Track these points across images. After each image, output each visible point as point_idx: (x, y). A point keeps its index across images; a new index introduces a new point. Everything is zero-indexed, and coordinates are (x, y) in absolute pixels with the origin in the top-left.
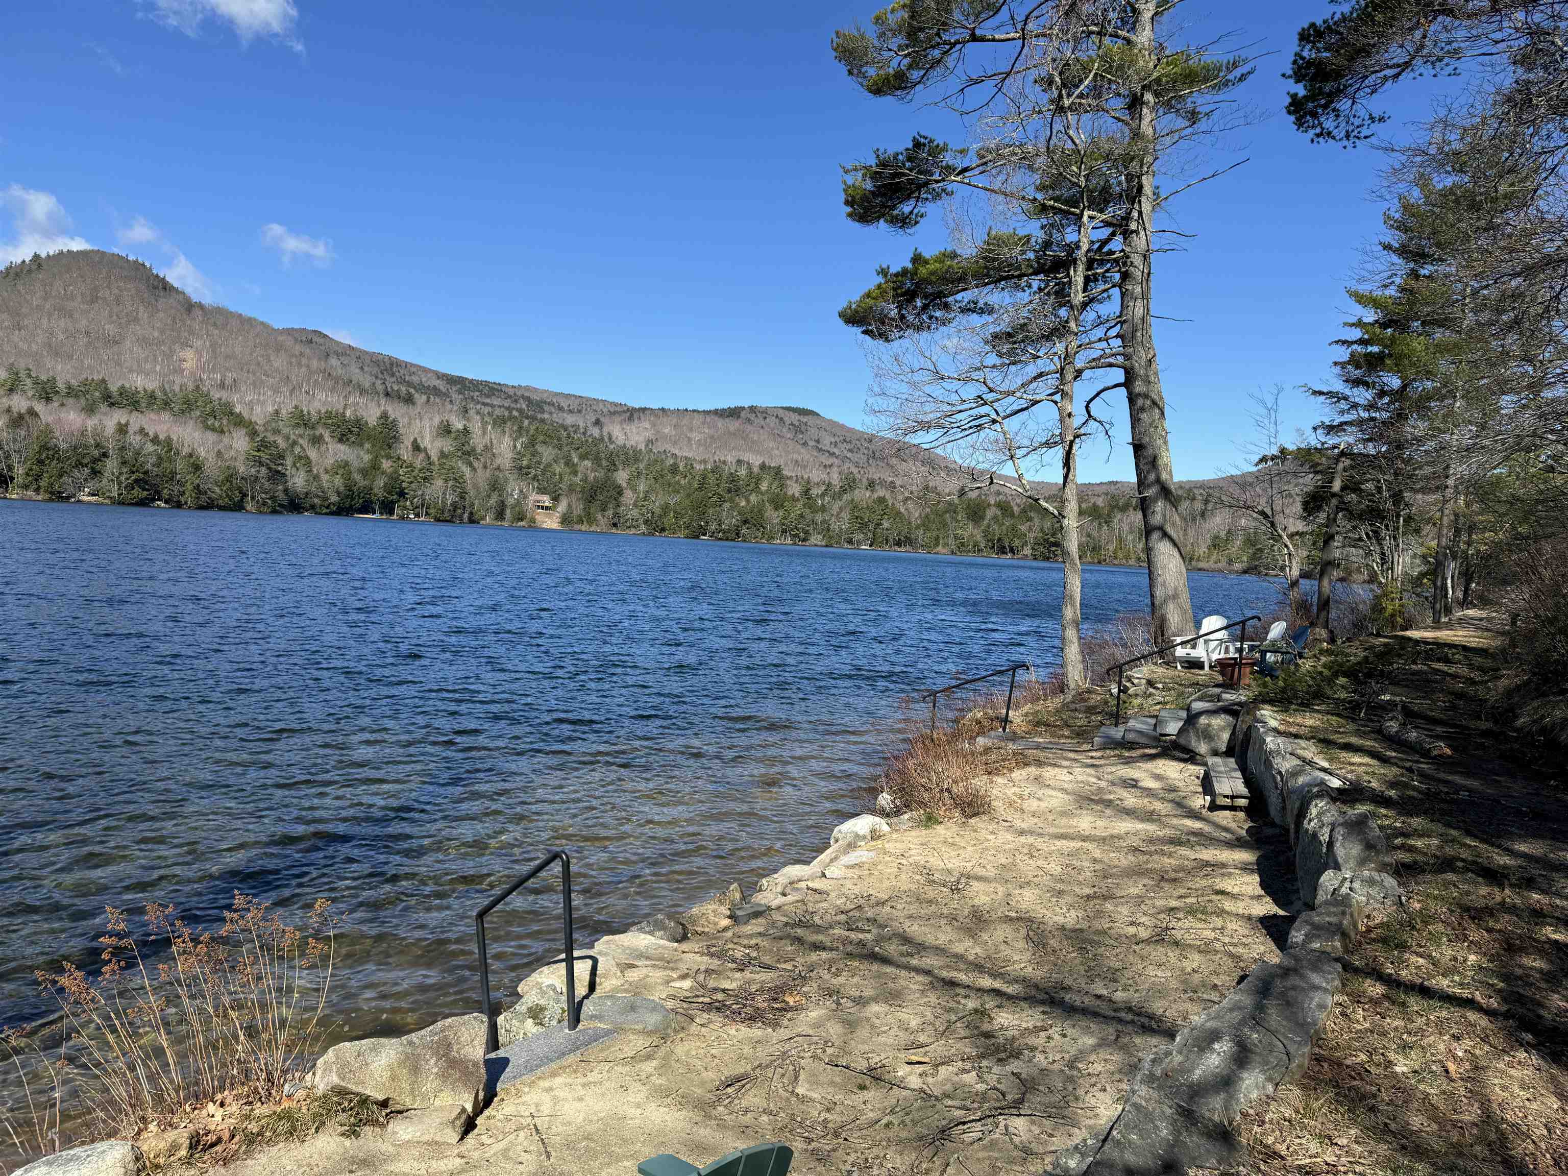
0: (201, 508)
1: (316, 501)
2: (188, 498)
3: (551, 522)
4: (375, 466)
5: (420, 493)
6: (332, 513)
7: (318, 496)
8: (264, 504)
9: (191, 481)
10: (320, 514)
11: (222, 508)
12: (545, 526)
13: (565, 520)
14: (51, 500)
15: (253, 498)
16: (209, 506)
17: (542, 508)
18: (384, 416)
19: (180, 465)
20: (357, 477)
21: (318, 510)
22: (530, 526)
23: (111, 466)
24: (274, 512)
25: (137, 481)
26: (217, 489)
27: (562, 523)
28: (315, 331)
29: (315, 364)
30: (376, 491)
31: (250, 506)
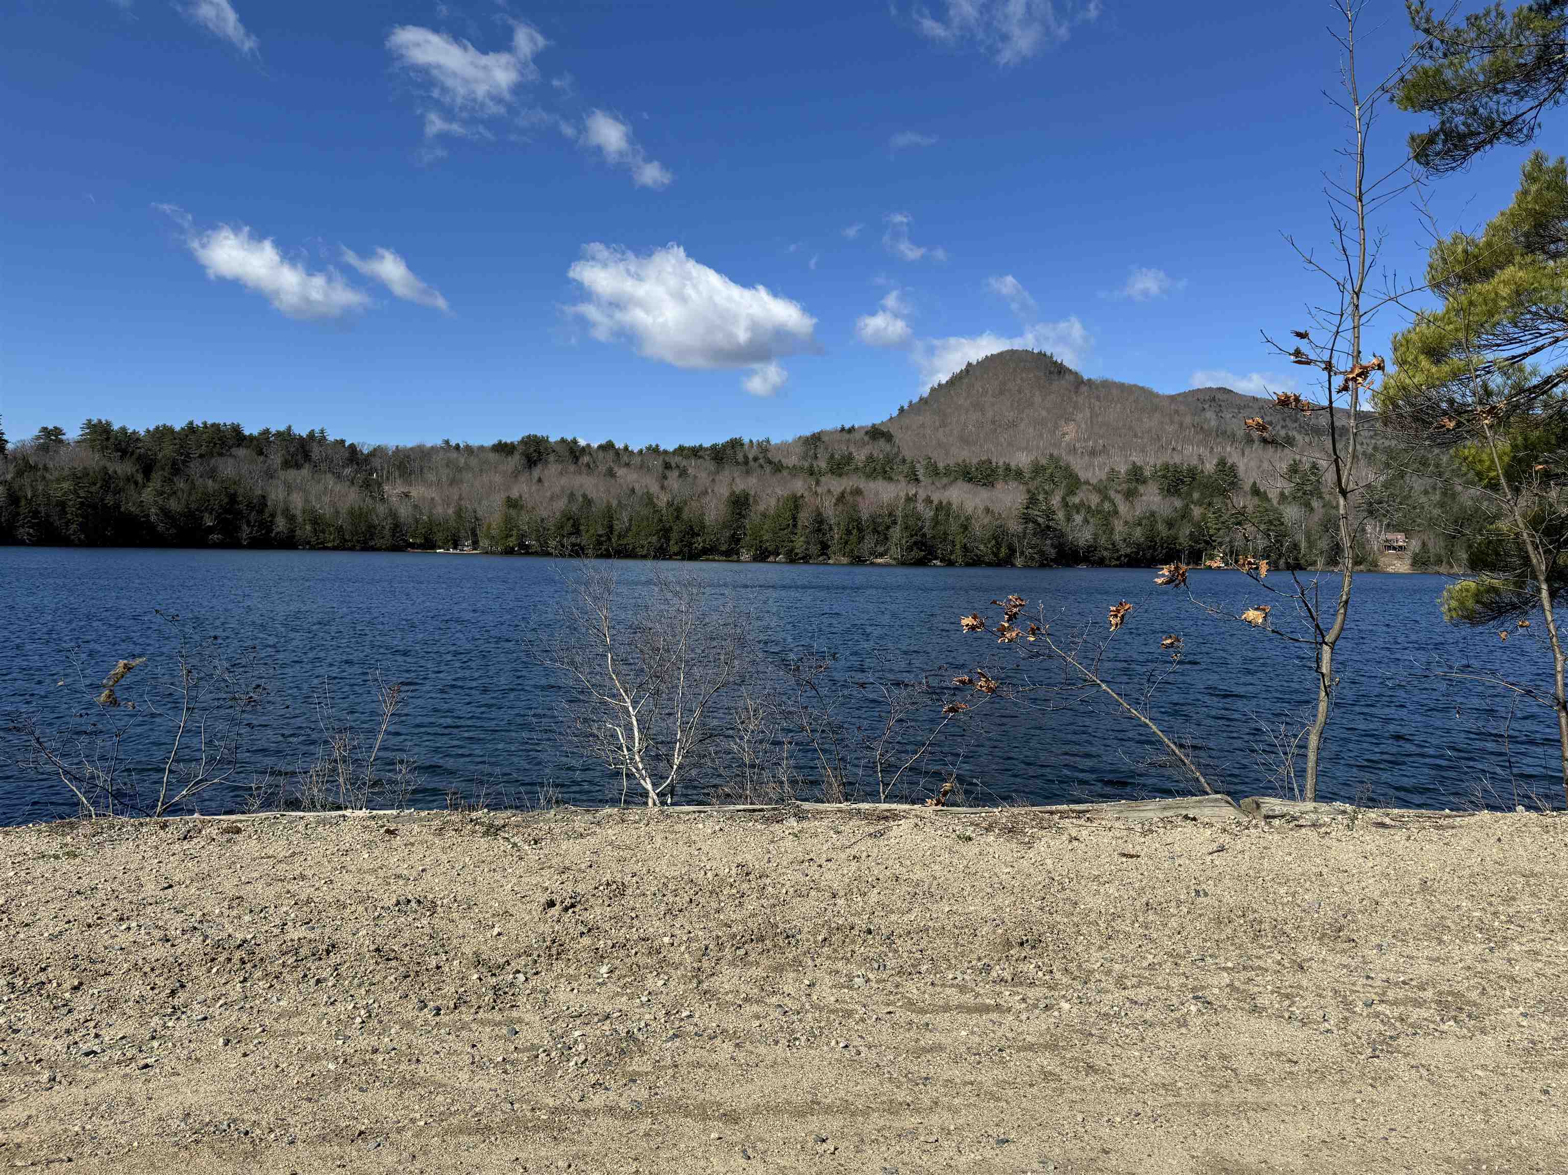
0: (968, 565)
1: (1105, 553)
2: (957, 556)
3: (1400, 566)
4: (1185, 514)
5: (1228, 539)
6: (1121, 566)
7: (1106, 549)
8: (1032, 558)
9: (960, 540)
10: (1110, 566)
11: (989, 565)
12: (1390, 569)
13: (1419, 561)
14: (852, 564)
15: (1022, 553)
16: (976, 562)
17: (1394, 548)
18: (1222, 463)
19: (954, 527)
20: (1161, 527)
21: (1107, 562)
22: (1369, 571)
23: (896, 533)
24: (1042, 566)
25: (915, 543)
26: (982, 547)
27: (1414, 564)
28: (1219, 389)
29: (1188, 420)
30: (1181, 540)
31: (1019, 562)
